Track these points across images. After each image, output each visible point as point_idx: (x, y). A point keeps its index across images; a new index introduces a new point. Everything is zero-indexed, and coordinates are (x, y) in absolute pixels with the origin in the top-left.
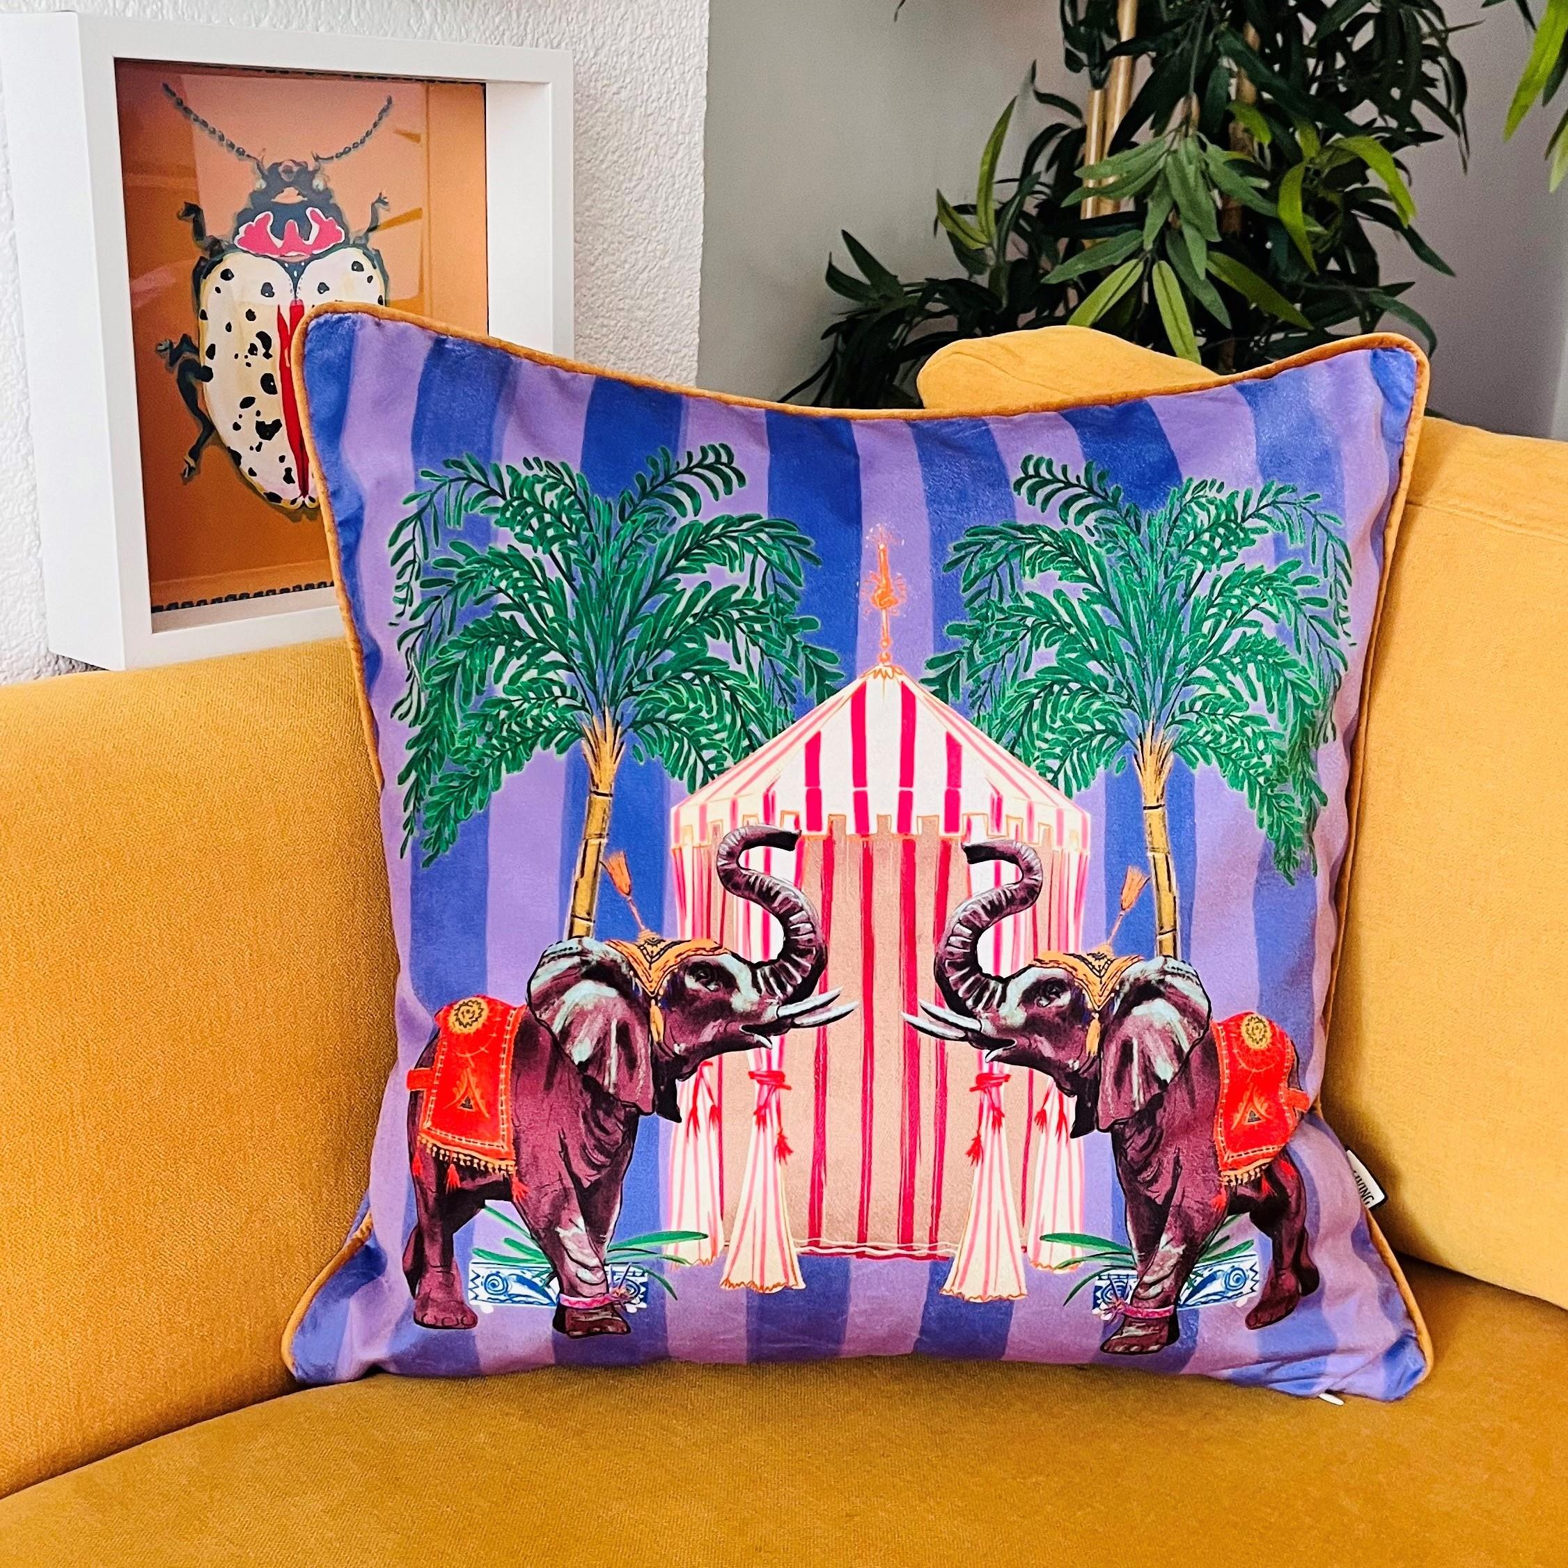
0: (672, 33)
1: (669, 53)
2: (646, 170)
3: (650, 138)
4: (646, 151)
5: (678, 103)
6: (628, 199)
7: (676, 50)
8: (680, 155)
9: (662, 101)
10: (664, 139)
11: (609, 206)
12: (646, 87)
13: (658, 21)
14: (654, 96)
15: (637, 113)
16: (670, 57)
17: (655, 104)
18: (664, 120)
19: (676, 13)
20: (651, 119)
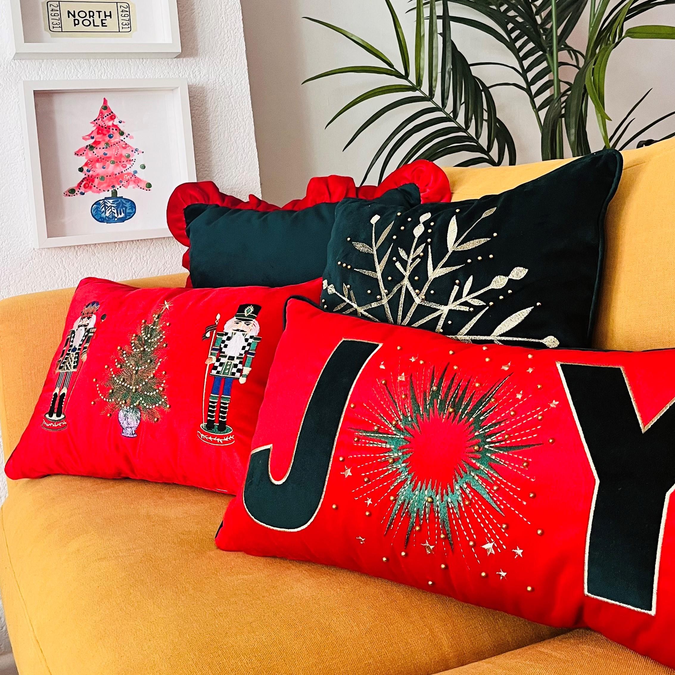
0: (237, 108)
1: (236, 114)
2: (232, 148)
3: (232, 138)
4: (231, 142)
5: (242, 127)
6: (226, 157)
7: (239, 113)
8: (245, 143)
9: (235, 128)
10: (238, 138)
11: (218, 159)
12: (229, 124)
13: (231, 105)
14: (232, 127)
15: (226, 131)
16: (237, 115)
17: (233, 129)
18: (237, 133)
19: (238, 102)
20: (232, 133)
